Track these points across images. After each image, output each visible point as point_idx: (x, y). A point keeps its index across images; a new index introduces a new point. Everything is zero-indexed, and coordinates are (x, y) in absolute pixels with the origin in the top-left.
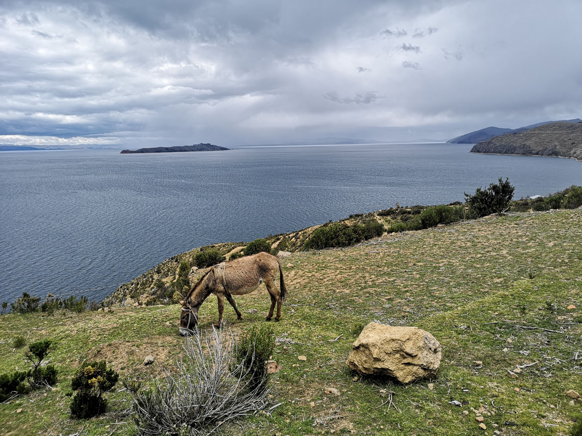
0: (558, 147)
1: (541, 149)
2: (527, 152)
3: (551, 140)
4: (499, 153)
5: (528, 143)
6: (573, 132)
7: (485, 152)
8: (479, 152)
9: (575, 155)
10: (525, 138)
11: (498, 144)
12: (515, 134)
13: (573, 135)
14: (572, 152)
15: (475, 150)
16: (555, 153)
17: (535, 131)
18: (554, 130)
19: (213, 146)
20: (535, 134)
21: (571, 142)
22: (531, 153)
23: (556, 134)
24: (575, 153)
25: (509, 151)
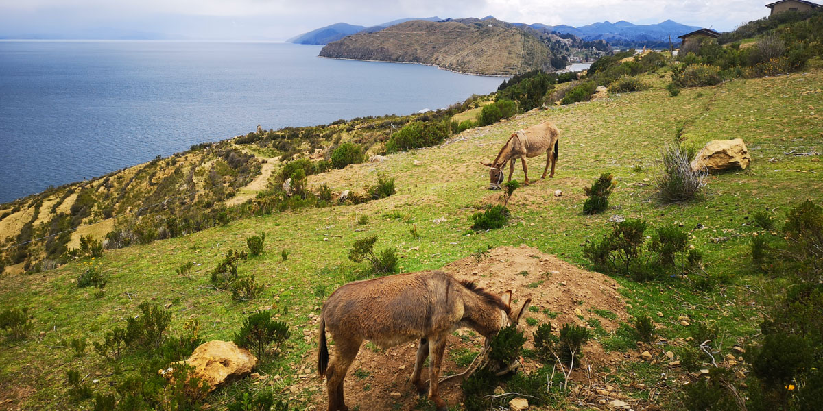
0: (419, 51)
1: (401, 53)
2: (386, 58)
3: (411, 43)
4: (354, 58)
5: (386, 46)
6: (433, 34)
7: (337, 57)
8: (329, 56)
9: (437, 62)
10: (382, 39)
11: (351, 46)
12: (371, 33)
13: (433, 37)
14: (434, 58)
15: (325, 54)
16: (416, 60)
17: (392, 30)
18: (414, 30)
20: (393, 34)
21: (432, 45)
22: (390, 59)
23: (416, 35)
24: (437, 59)
25: (365, 55)
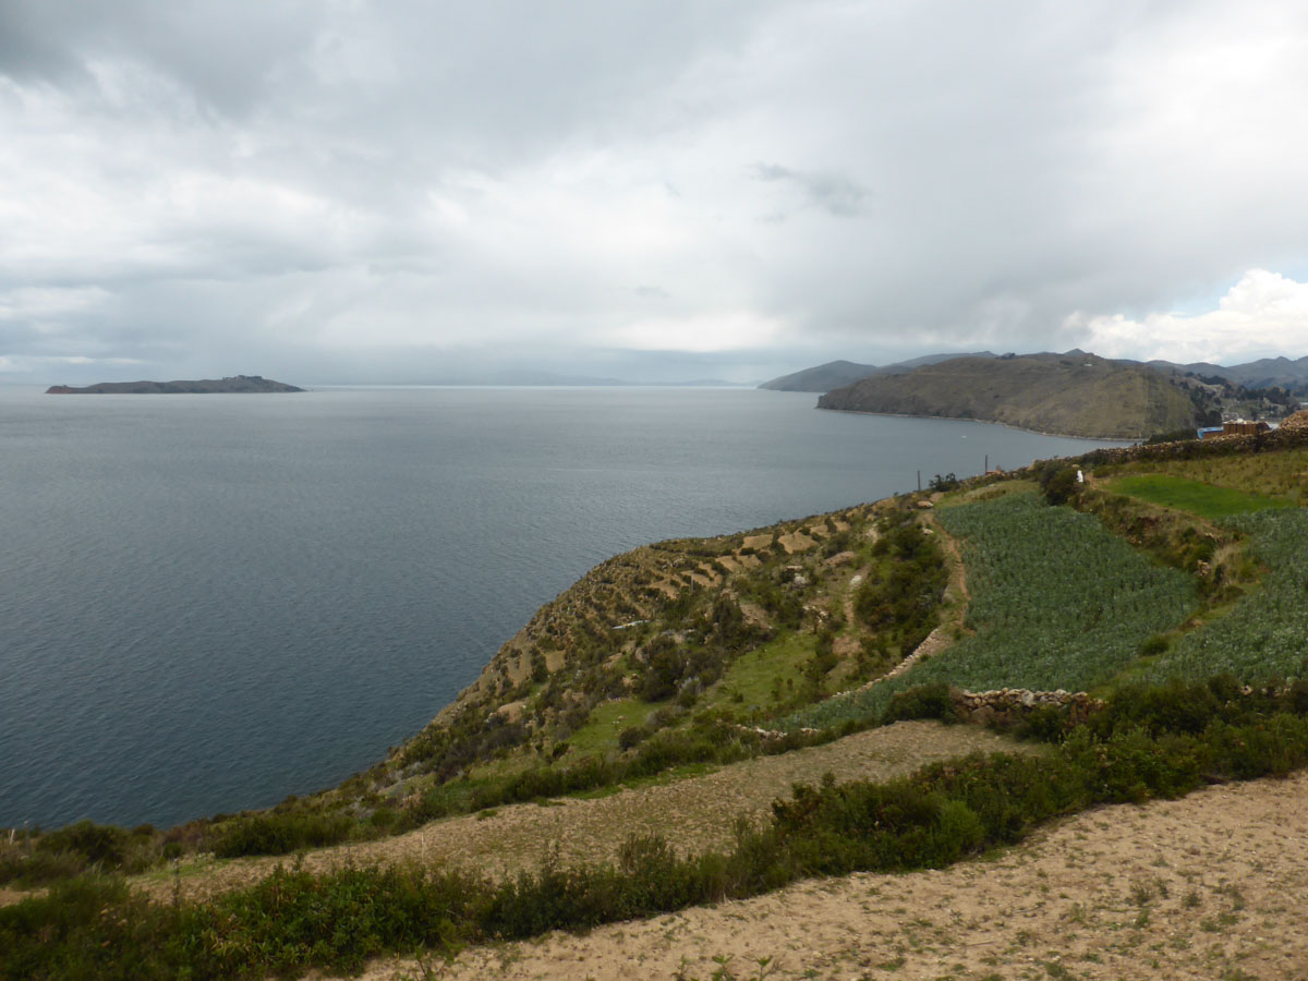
0: (972, 402)
1: (943, 405)
3: (960, 390)
4: (872, 410)
6: (994, 377)
7: (844, 409)
8: (833, 407)
9: (1002, 418)
10: (914, 385)
11: (866, 395)
13: (995, 381)
14: (997, 412)
15: (827, 404)
16: (967, 414)
17: (930, 371)
18: (965, 371)
19: (267, 382)
21: (993, 393)
22: (926, 412)
23: (968, 378)
24: (1002, 413)
